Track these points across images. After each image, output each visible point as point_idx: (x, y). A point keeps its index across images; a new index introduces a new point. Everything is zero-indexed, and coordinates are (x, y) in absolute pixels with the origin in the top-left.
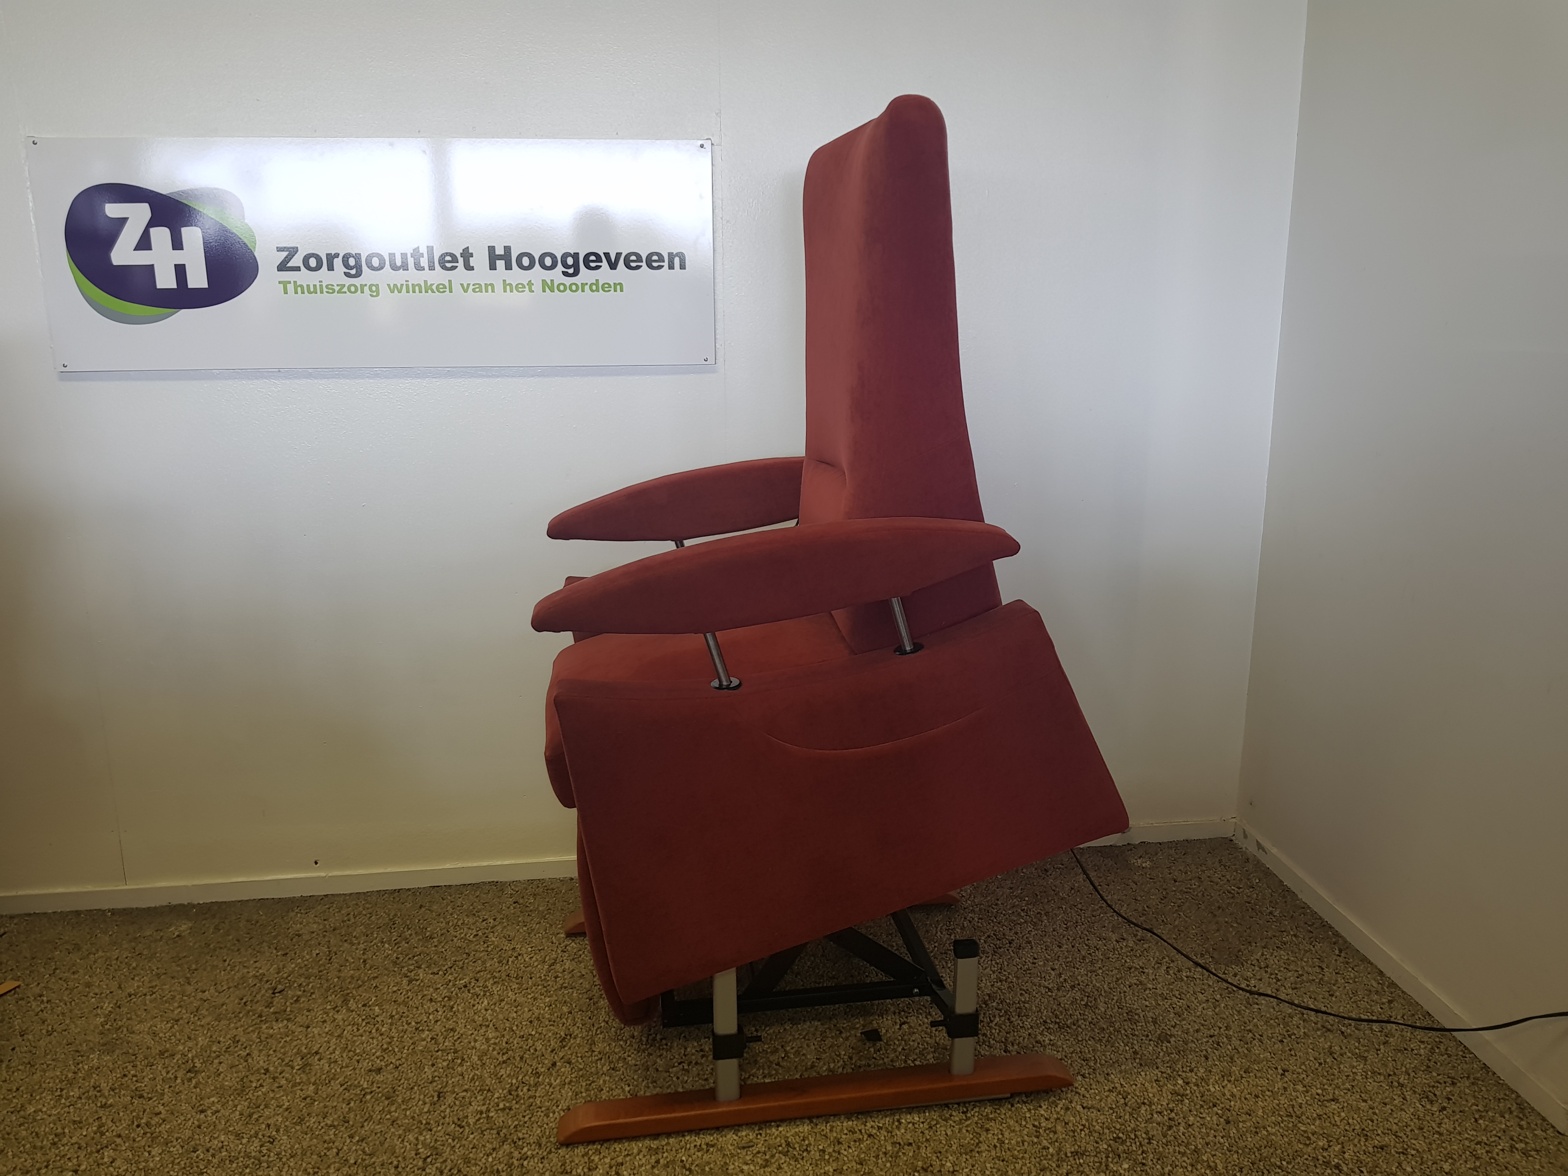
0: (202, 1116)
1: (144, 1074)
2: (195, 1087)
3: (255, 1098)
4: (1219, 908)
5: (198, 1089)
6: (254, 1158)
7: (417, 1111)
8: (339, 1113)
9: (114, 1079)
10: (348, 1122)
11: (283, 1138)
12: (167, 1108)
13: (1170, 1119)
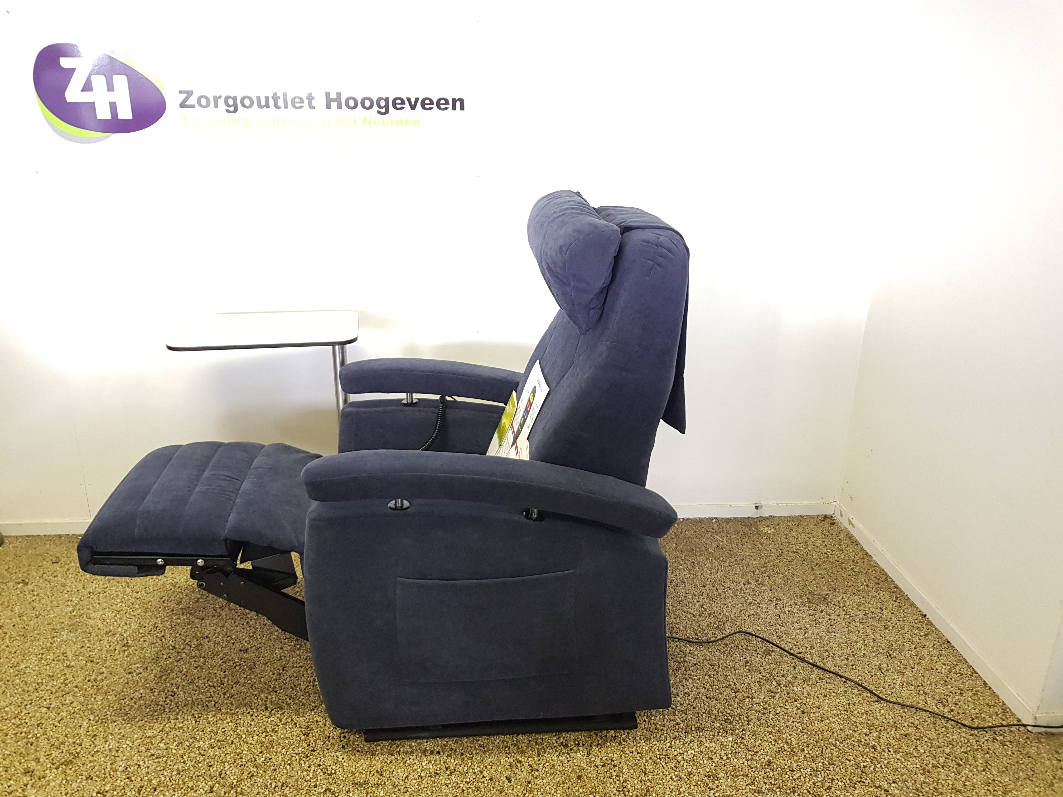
3: (165, 665)
4: (817, 564)
5: (129, 658)
6: (161, 705)
7: (268, 679)
8: (218, 678)
9: (76, 648)
11: (180, 693)
12: (108, 670)
13: (764, 708)
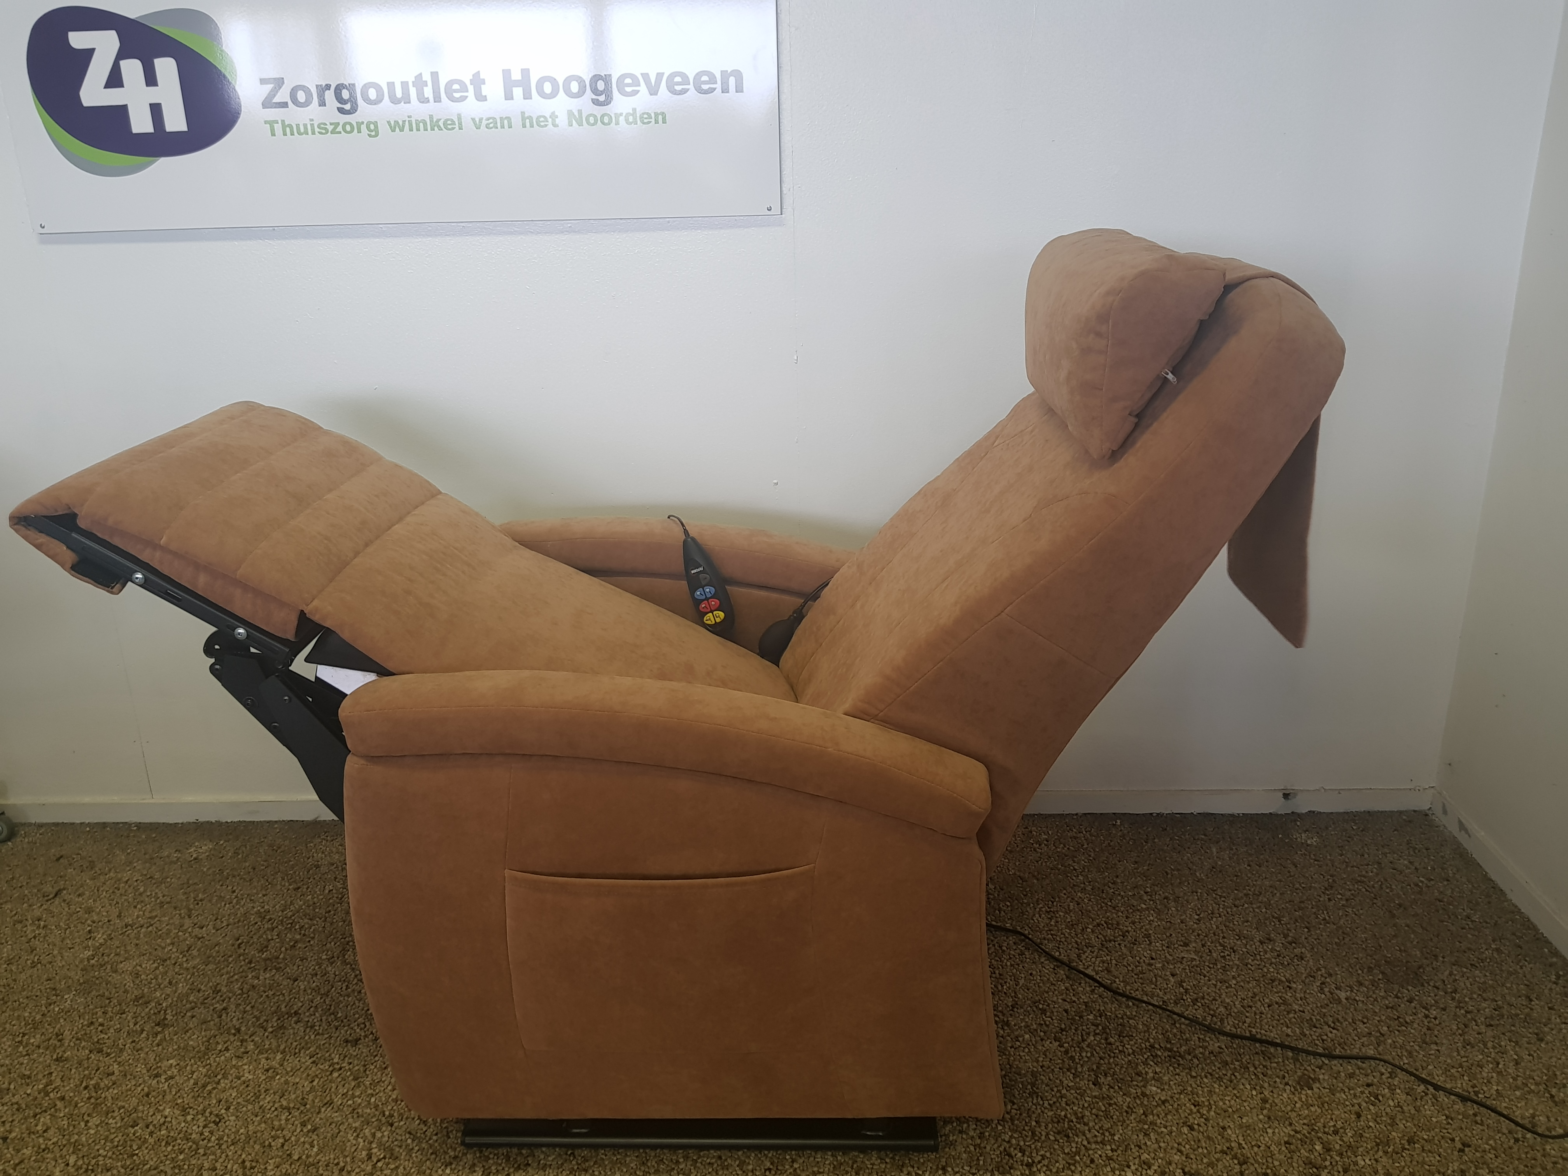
0: (155, 1081)
1: (113, 1022)
2: (158, 1045)
3: (216, 1064)
4: (1400, 905)
7: (384, 1099)
9: (80, 1026)
10: (305, 1106)
11: (230, 1118)
